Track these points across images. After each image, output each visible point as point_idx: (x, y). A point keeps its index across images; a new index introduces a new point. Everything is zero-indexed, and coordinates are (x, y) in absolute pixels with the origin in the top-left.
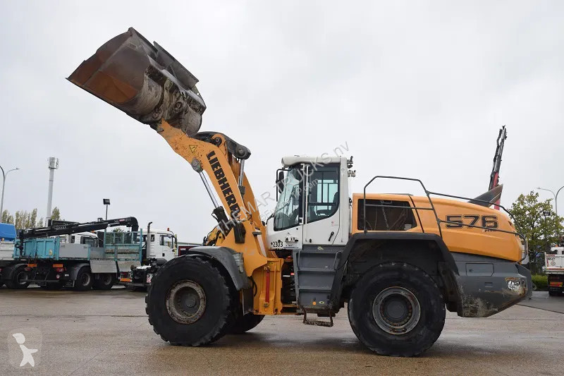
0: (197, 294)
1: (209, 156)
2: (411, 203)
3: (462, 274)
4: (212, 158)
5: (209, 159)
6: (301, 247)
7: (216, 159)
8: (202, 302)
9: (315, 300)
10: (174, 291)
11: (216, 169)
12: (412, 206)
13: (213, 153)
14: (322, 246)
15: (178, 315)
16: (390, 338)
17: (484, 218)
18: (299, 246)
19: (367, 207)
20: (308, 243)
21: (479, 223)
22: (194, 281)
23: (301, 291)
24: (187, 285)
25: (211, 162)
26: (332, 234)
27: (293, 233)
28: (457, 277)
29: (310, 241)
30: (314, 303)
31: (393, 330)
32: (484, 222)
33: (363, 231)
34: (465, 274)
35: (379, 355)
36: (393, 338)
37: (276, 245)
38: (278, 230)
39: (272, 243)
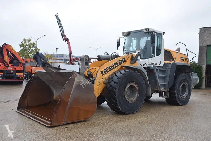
2: (171, 51)
6: (153, 67)
26: (160, 62)
27: (150, 60)
37: (143, 65)
38: (143, 59)
39: (140, 65)
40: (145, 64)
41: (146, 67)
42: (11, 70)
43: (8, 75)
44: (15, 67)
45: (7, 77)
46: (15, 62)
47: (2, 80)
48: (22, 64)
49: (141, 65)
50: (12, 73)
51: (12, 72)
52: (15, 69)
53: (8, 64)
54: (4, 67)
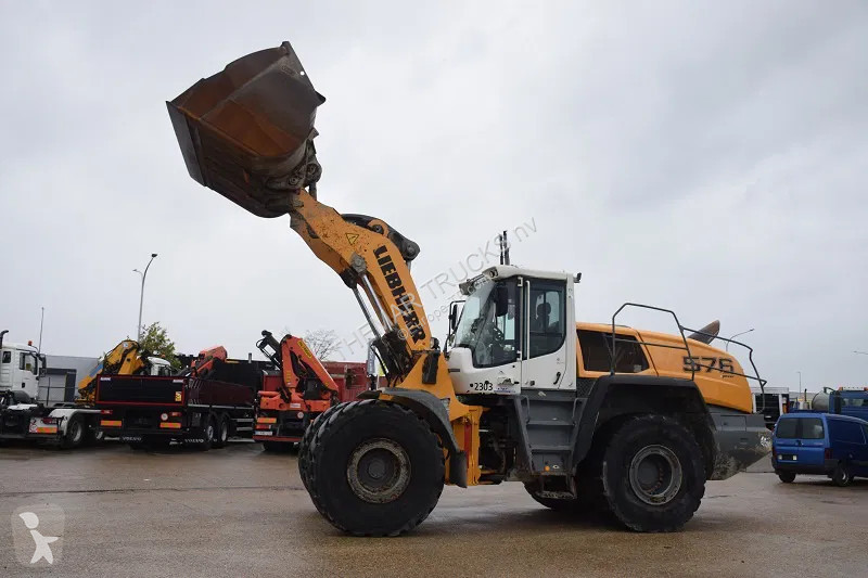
0: (397, 459)
1: (377, 253)
2: (638, 337)
3: (719, 428)
4: (382, 256)
5: (377, 257)
6: (519, 392)
7: (388, 258)
8: (403, 471)
9: (546, 464)
10: (358, 456)
11: (388, 273)
12: (639, 340)
13: (383, 249)
14: (545, 391)
15: (364, 491)
16: (649, 509)
17: (721, 360)
18: (517, 390)
19: (617, 342)
20: (528, 386)
21: (717, 366)
22: (389, 439)
23: (535, 453)
24: (380, 445)
25: (380, 262)
26: (559, 374)
27: (508, 371)
28: (714, 432)
29: (533, 383)
30: (547, 468)
31: (652, 499)
32: (722, 366)
33: (609, 373)
34: (723, 428)
35: (637, 532)
36: (655, 509)
37: (479, 388)
38: (482, 366)
39: (472, 385)
40: (487, 382)
41: (492, 391)
42: (297, 411)
43: (290, 425)
44: (308, 402)
45: (286, 432)
46: (311, 387)
47: (274, 439)
48: (330, 394)
49: (475, 386)
50: (301, 420)
51: (300, 415)
52: (309, 407)
53: (289, 394)
54: (282, 401)
